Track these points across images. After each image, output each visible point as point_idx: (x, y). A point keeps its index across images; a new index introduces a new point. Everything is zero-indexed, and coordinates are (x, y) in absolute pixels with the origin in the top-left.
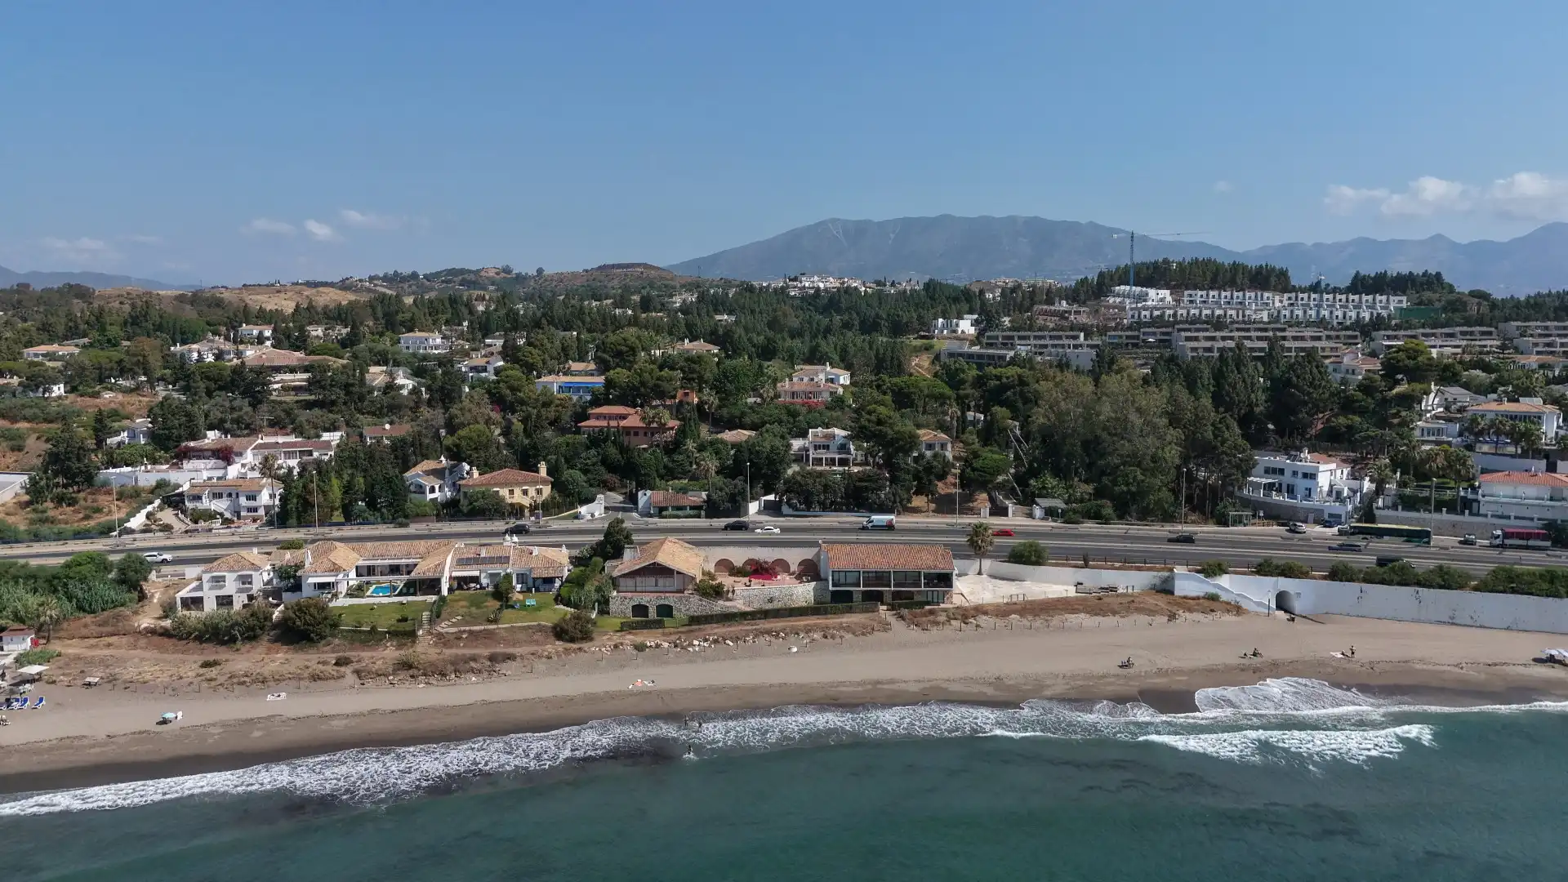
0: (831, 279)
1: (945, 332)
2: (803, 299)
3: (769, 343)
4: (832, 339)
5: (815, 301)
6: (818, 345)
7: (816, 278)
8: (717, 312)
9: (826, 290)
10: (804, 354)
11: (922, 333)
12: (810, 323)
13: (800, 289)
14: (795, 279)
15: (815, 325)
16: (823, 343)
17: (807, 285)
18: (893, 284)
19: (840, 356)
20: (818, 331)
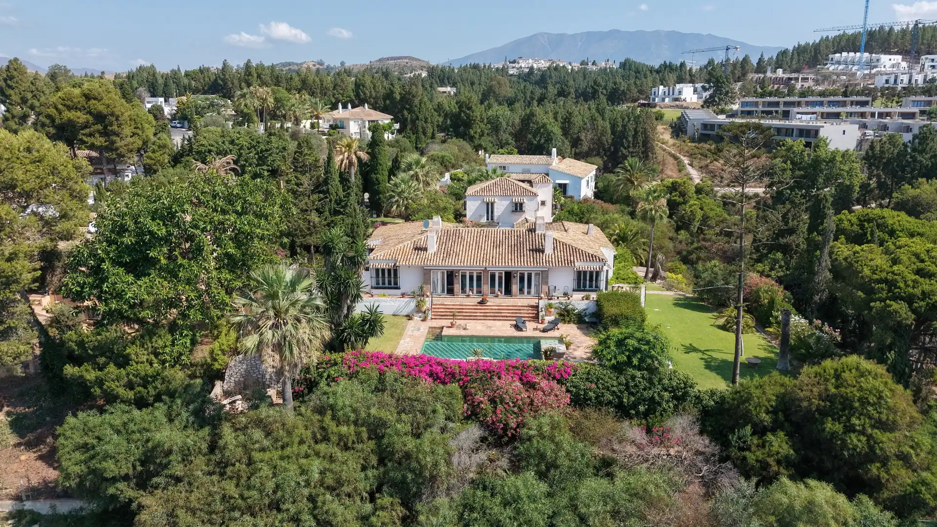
0: (542, 61)
1: (667, 100)
2: (519, 76)
3: (461, 111)
4: (550, 107)
5: (528, 76)
6: (532, 114)
7: (530, 61)
8: (442, 84)
9: (539, 69)
10: (513, 125)
11: (642, 102)
12: (524, 93)
13: (518, 69)
14: (514, 62)
15: (528, 94)
16: (538, 110)
17: (523, 66)
18: (594, 63)
19: (563, 129)
20: (532, 99)
